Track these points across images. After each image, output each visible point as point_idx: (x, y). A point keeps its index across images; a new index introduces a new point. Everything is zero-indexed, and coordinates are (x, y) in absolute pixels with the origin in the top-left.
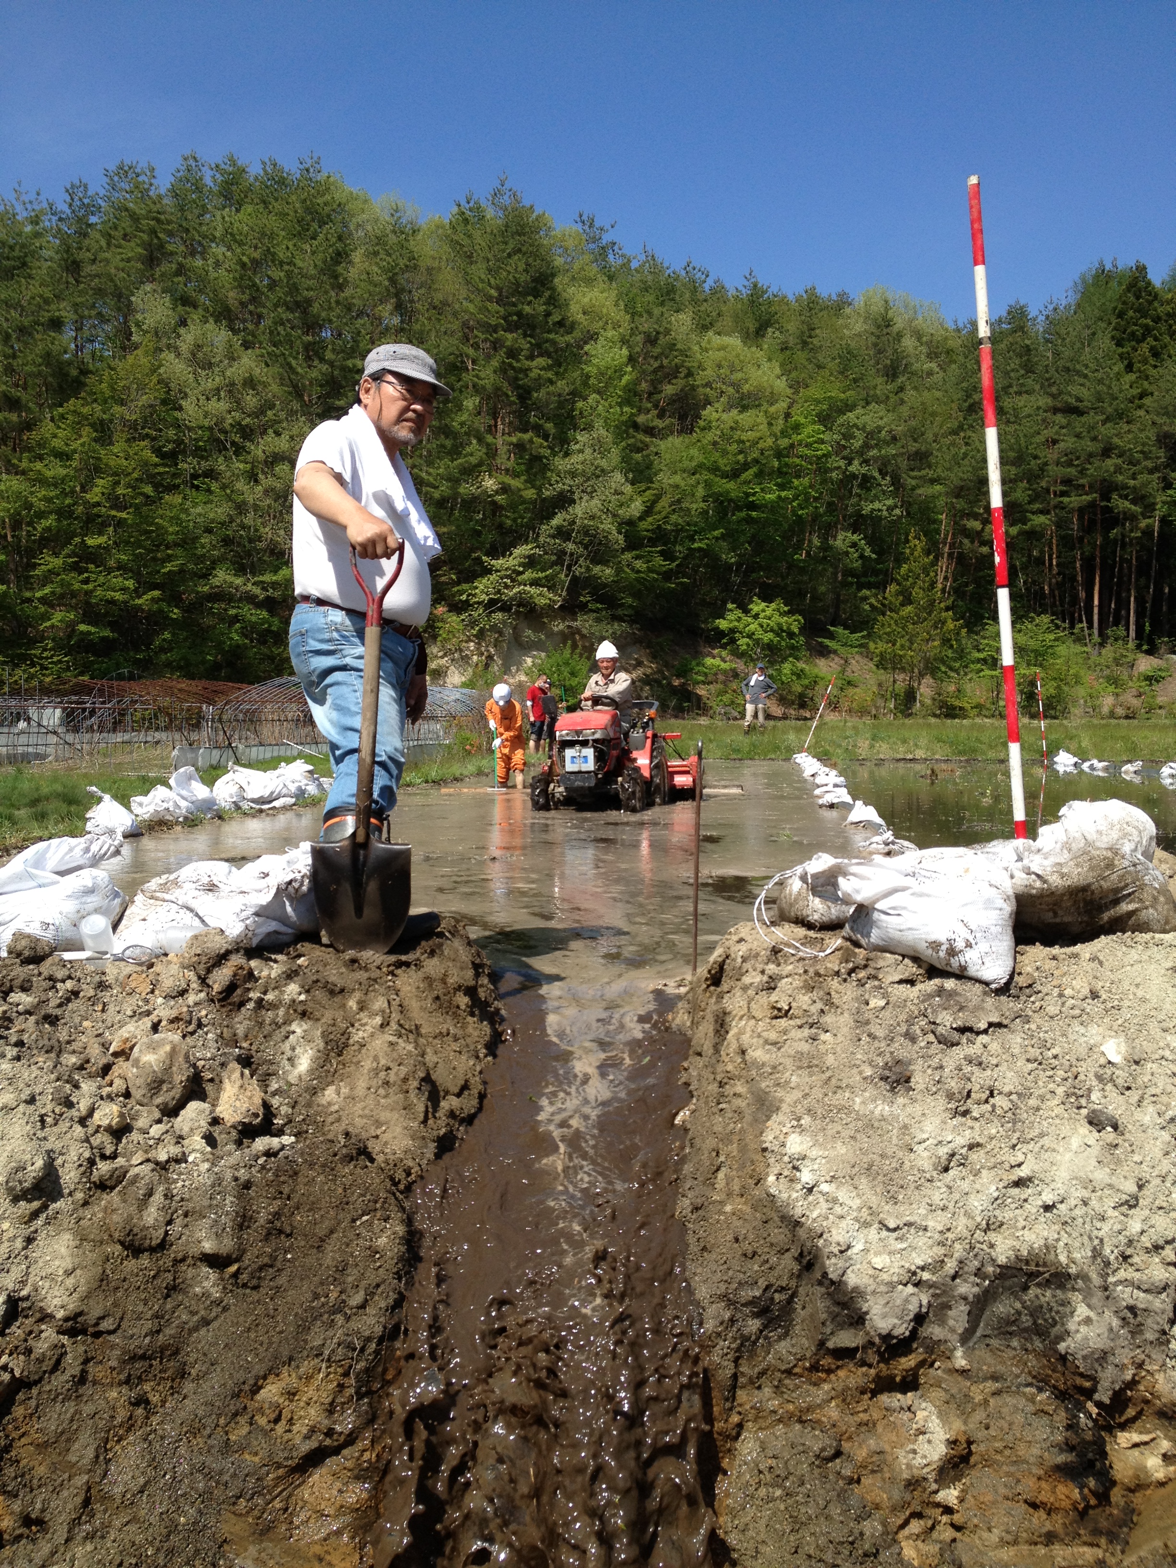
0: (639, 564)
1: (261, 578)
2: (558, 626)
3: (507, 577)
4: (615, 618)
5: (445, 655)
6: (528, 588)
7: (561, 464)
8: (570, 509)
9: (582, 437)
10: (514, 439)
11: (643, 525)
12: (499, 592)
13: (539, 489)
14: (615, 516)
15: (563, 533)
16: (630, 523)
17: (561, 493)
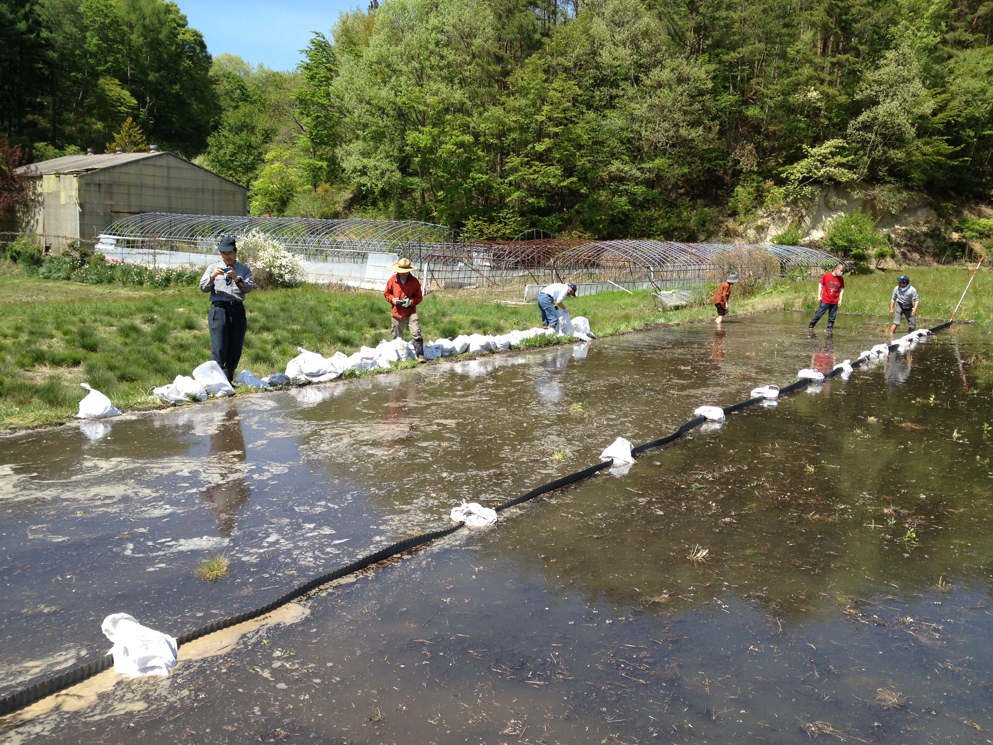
0: (928, 149)
1: (644, 165)
2: (857, 195)
3: (818, 161)
4: (907, 188)
5: (767, 217)
6: (832, 169)
7: (870, 75)
8: (874, 109)
9: (890, 54)
10: (835, 60)
11: (936, 119)
12: (810, 171)
13: (851, 95)
14: (909, 112)
15: (866, 127)
16: (922, 117)
17: (869, 97)
